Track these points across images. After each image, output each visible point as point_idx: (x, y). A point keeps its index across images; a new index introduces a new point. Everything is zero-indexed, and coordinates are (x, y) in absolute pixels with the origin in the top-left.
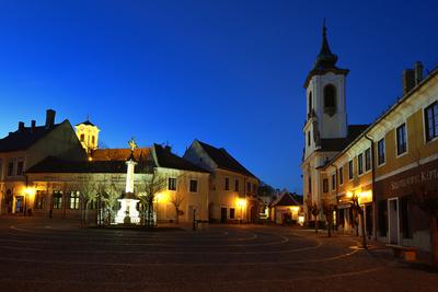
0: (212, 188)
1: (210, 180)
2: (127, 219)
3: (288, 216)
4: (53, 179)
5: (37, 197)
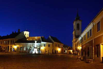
0: (53, 46)
2: (35, 53)
3: (70, 52)
5: (17, 48)
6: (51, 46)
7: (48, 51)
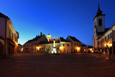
0: (72, 45)
1: (72, 44)
2: (54, 52)
3: (89, 51)
4: (42, 45)
5: (40, 49)
6: (70, 45)
7: (67, 50)
